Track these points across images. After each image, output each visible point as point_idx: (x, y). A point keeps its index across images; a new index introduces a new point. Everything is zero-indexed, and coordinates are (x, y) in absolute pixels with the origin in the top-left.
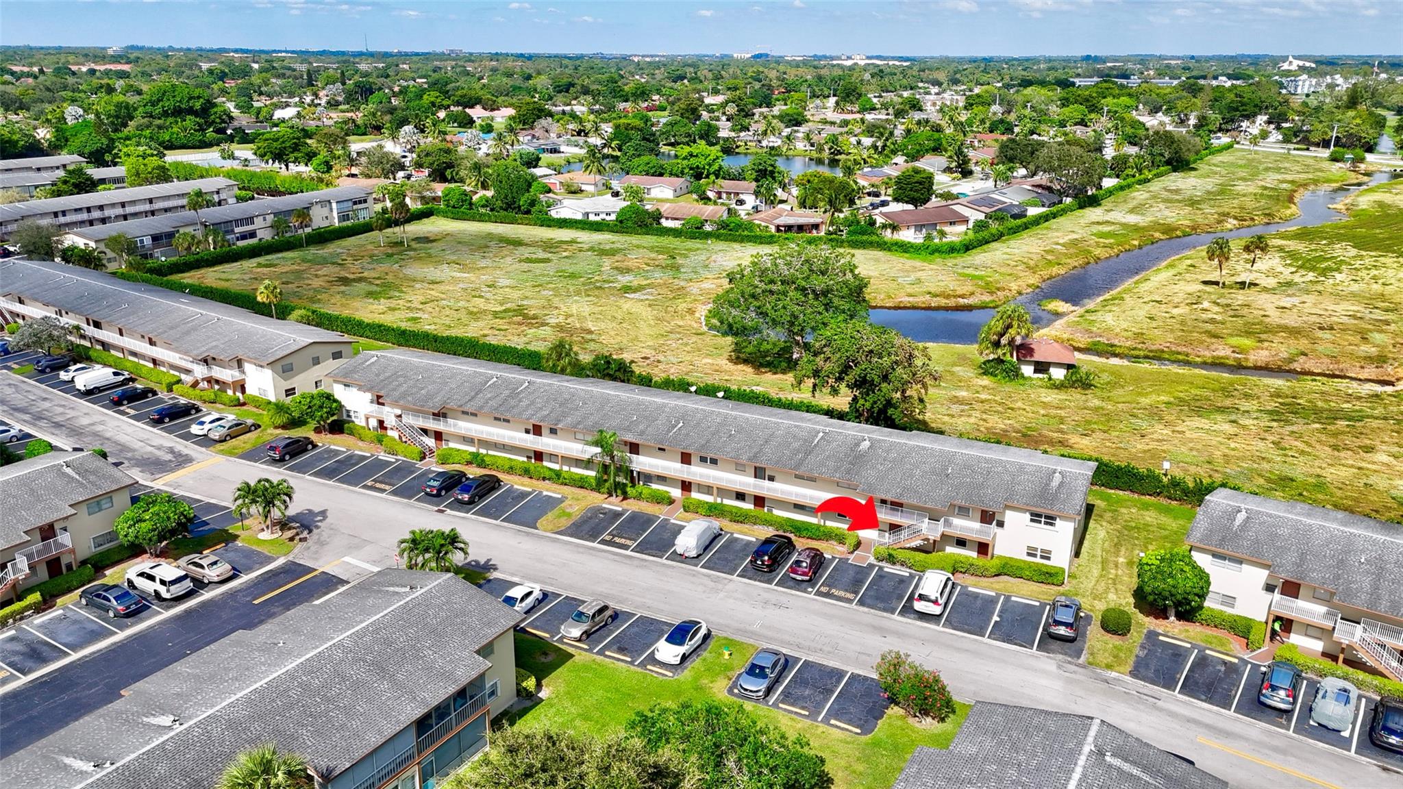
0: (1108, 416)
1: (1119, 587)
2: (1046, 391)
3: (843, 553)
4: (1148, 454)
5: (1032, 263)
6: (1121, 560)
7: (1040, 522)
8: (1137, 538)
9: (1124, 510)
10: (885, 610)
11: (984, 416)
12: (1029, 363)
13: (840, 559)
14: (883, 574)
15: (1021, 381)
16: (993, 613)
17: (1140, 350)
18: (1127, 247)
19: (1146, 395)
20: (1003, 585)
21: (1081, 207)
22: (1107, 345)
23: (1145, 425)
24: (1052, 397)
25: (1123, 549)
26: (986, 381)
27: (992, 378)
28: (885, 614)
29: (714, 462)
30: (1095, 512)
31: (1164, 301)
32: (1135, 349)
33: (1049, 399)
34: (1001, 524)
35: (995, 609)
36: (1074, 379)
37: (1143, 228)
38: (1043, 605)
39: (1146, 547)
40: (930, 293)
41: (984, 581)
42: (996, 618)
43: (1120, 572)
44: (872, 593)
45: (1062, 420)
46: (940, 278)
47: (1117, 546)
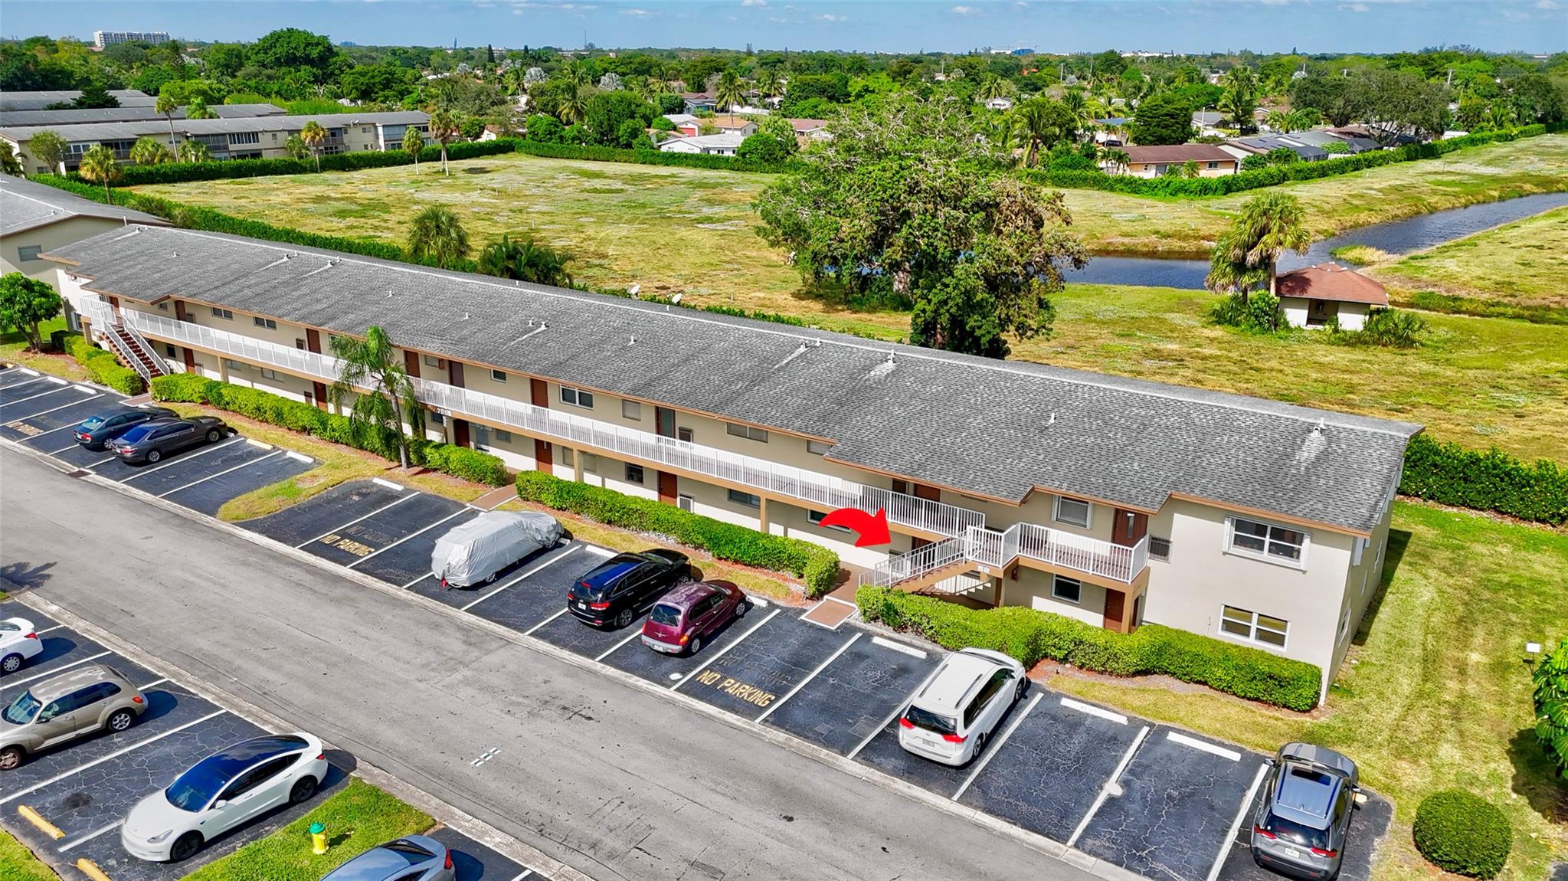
0: (1447, 387)
1: (1468, 725)
2: (1328, 347)
3: (795, 597)
4: (1535, 446)
5: (1327, 207)
6: (1475, 657)
7: (1260, 546)
8: (1516, 610)
9: (1479, 548)
10: (827, 742)
11: (1200, 376)
12: (1297, 303)
13: (785, 610)
14: (866, 649)
15: (1283, 333)
16: (1109, 774)
17: (1506, 306)
18: (1481, 198)
19: (1523, 359)
20: (1152, 698)
21: (1410, 159)
22: (1447, 298)
23: (1522, 401)
24: (1341, 356)
25: (1479, 635)
26: (1218, 332)
27: (1230, 328)
28: (824, 753)
29: (586, 400)
30: (1411, 546)
31: (1547, 246)
32: (1498, 304)
33: (1330, 358)
34: (1160, 548)
35: (1117, 760)
36: (1381, 328)
37: (1506, 179)
38: (1252, 762)
39: (1540, 632)
40: (1157, 232)
41: (1107, 687)
42: (1112, 788)
43: (1471, 688)
44: (816, 695)
45: (1352, 389)
46: (1176, 215)
47: (1464, 623)
